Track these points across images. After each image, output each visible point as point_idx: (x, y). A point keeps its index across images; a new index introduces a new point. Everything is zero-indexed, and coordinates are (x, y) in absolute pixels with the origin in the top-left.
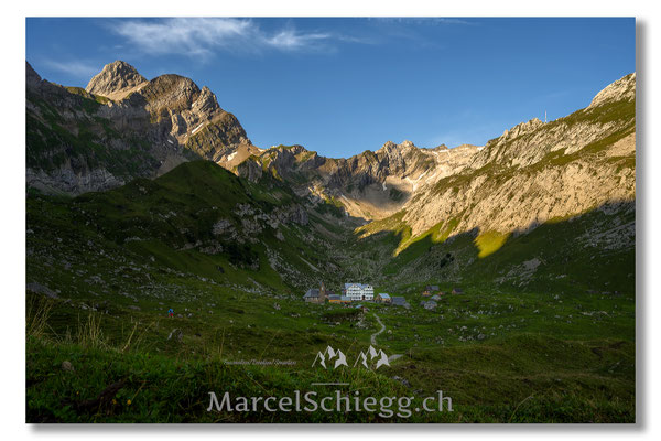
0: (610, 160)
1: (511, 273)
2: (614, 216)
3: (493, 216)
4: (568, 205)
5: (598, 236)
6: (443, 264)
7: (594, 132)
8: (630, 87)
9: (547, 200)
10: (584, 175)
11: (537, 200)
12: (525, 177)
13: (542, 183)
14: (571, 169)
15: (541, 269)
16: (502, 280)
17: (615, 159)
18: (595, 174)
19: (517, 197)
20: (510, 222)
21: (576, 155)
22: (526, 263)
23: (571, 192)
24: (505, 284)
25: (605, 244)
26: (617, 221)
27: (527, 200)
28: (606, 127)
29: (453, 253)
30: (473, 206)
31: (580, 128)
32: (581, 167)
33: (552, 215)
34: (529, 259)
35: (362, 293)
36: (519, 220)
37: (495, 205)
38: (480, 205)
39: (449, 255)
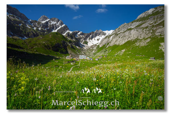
0: (141, 28)
1: (119, 53)
2: (142, 39)
3: (116, 42)
4: (132, 38)
5: (138, 44)
6: (105, 52)
7: (137, 23)
8: (145, 14)
9: (127, 37)
10: (135, 31)
11: (125, 37)
12: (122, 33)
13: (126, 34)
14: (132, 31)
15: (125, 51)
16: (116, 54)
17: (142, 28)
18: (138, 31)
19: (121, 37)
20: (119, 42)
21: (134, 28)
22: (122, 50)
23: (132, 35)
24: (117, 55)
25: (140, 45)
26: (143, 40)
27: (123, 38)
28: (140, 22)
29: (107, 49)
30: (112, 40)
31: (134, 23)
32: (135, 30)
33: (128, 40)
34: (123, 49)
35: (83, 57)
36: (121, 42)
37: (116, 39)
38: (113, 40)
39: (106, 50)
